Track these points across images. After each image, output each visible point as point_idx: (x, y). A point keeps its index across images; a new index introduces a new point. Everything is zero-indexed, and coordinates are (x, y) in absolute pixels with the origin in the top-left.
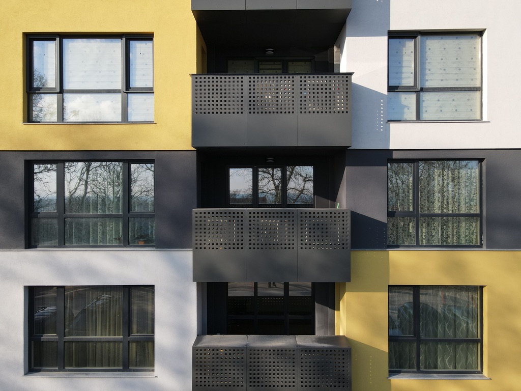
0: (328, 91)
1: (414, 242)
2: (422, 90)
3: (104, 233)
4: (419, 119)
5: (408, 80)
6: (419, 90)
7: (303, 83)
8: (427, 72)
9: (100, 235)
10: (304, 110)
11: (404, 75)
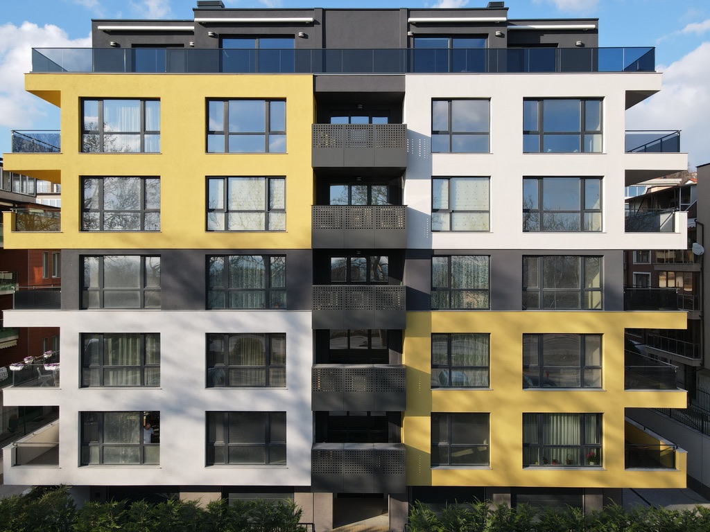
0: (393, 215)
1: (448, 307)
2: (453, 211)
3: (252, 301)
4: (451, 230)
5: (445, 206)
6: (451, 212)
7: (378, 211)
8: (457, 200)
9: (249, 302)
10: (378, 227)
11: (442, 202)
